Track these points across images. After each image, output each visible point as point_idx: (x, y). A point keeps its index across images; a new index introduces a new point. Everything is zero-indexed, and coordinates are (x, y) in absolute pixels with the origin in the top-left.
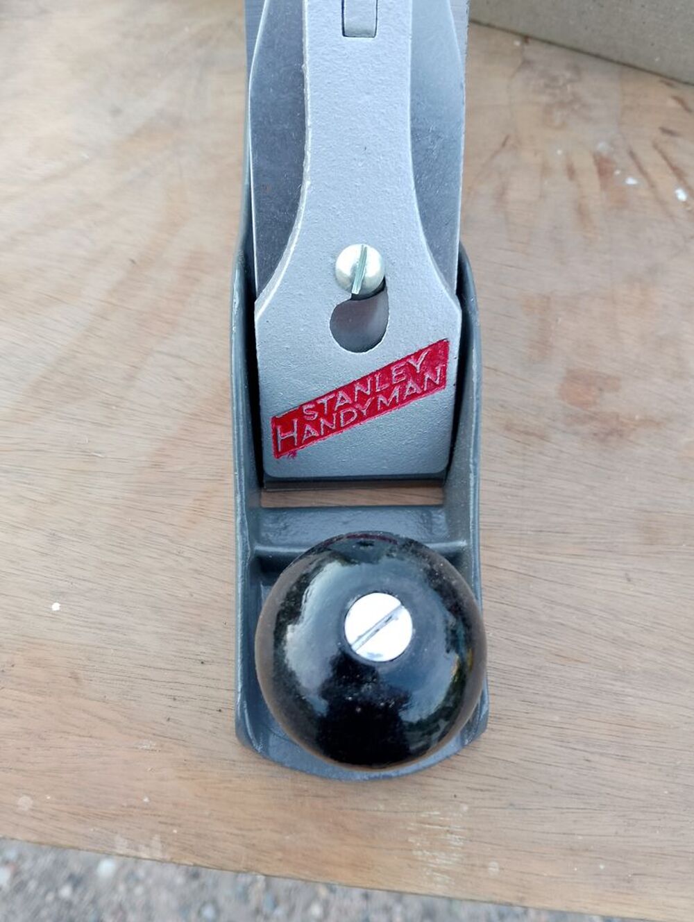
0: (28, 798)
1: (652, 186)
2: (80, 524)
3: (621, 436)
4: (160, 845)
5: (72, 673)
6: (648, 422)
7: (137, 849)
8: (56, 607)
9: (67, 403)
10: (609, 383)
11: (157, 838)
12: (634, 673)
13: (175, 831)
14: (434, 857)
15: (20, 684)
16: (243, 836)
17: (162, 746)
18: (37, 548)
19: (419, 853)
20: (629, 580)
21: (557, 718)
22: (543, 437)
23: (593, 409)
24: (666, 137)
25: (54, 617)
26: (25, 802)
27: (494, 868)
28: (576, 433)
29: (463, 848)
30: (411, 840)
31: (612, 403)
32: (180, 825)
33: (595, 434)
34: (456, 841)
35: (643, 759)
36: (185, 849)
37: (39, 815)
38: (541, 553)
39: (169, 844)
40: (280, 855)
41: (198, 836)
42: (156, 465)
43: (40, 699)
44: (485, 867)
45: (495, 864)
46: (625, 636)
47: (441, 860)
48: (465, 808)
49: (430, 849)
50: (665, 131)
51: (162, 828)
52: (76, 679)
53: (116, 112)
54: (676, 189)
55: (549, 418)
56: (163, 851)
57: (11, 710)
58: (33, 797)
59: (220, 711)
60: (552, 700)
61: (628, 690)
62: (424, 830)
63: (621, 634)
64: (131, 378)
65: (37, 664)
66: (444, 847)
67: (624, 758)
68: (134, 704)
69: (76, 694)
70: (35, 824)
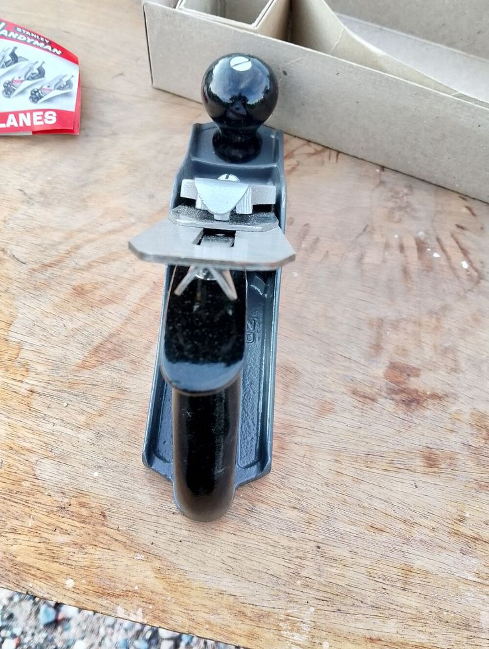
0: (72, 581)
1: (448, 259)
2: (113, 428)
3: (418, 403)
4: (141, 614)
5: (102, 513)
6: (434, 396)
7: (129, 615)
8: (96, 474)
9: (112, 359)
10: (414, 372)
11: (140, 610)
12: (415, 540)
13: (151, 607)
14: (293, 636)
15: (73, 516)
16: (188, 614)
17: (147, 558)
18: (89, 440)
19: (285, 633)
20: (416, 487)
21: (368, 563)
22: (373, 400)
23: (403, 386)
24: (459, 230)
25: (95, 480)
26: (70, 583)
27: (326, 645)
28: (392, 399)
29: (310, 632)
30: (281, 624)
31: (414, 383)
32: (153, 604)
33: (403, 401)
34: (306, 628)
35: (416, 591)
36: (155, 618)
37: (77, 591)
38: (367, 467)
39: (147, 614)
40: (207, 626)
41: (163, 611)
43: (83, 525)
44: (321, 644)
45: (327, 643)
46: (412, 519)
47: (297, 637)
48: (312, 609)
49: (291, 631)
50: (459, 226)
51: (143, 604)
52: (104, 516)
53: (151, 196)
54: (463, 260)
55: (378, 389)
56: (144, 617)
57: (67, 530)
58: (75, 581)
59: (181, 541)
60: (367, 552)
62: (289, 620)
63: (410, 518)
65: (83, 505)
66: (299, 631)
67: (405, 589)
68: (134, 533)
69: (103, 525)
70: (74, 595)
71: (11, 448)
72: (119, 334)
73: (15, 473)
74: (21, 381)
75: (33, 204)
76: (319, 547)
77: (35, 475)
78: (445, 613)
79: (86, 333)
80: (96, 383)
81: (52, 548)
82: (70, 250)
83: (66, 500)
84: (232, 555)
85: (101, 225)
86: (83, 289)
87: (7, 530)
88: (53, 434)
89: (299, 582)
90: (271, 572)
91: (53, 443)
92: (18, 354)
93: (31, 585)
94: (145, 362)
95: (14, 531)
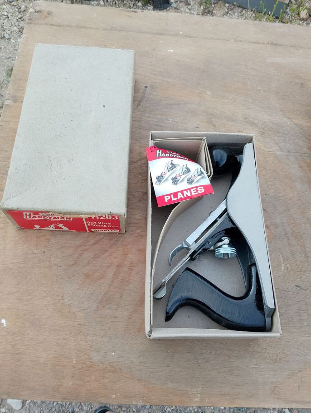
0: (114, 395)
2: (115, 334)
4: (142, 402)
7: (137, 403)
8: (113, 354)
9: (108, 305)
11: (141, 400)
12: (233, 356)
13: (144, 399)
14: (195, 399)
15: (109, 371)
17: (139, 382)
18: (107, 341)
19: (192, 398)
25: (113, 356)
26: (114, 396)
27: (207, 400)
30: (190, 396)
34: (199, 395)
35: (235, 375)
36: (146, 402)
37: (117, 398)
41: (149, 399)
42: (129, 318)
43: (113, 374)
44: (205, 400)
47: (196, 399)
48: (200, 388)
49: (194, 397)
51: (142, 398)
52: (120, 369)
56: (143, 403)
57: (108, 377)
58: (115, 395)
61: (232, 360)
62: (193, 393)
64: (121, 297)
65: (112, 366)
66: (197, 396)
67: (231, 375)
68: (132, 373)
69: (120, 372)
70: (116, 400)
71: (78, 349)
72: (108, 293)
73: (83, 359)
74: (74, 321)
75: (56, 236)
76: (199, 365)
77: (90, 358)
78: (246, 381)
79: (95, 295)
80: (104, 316)
81: (104, 385)
82: (78, 256)
83: (104, 366)
84: (169, 374)
85: (89, 241)
86: (89, 275)
87: (85, 382)
88: (93, 341)
89: (194, 380)
90: (184, 378)
91: (94, 345)
92: (70, 310)
93: (100, 400)
94: (121, 304)
95: (88, 381)
